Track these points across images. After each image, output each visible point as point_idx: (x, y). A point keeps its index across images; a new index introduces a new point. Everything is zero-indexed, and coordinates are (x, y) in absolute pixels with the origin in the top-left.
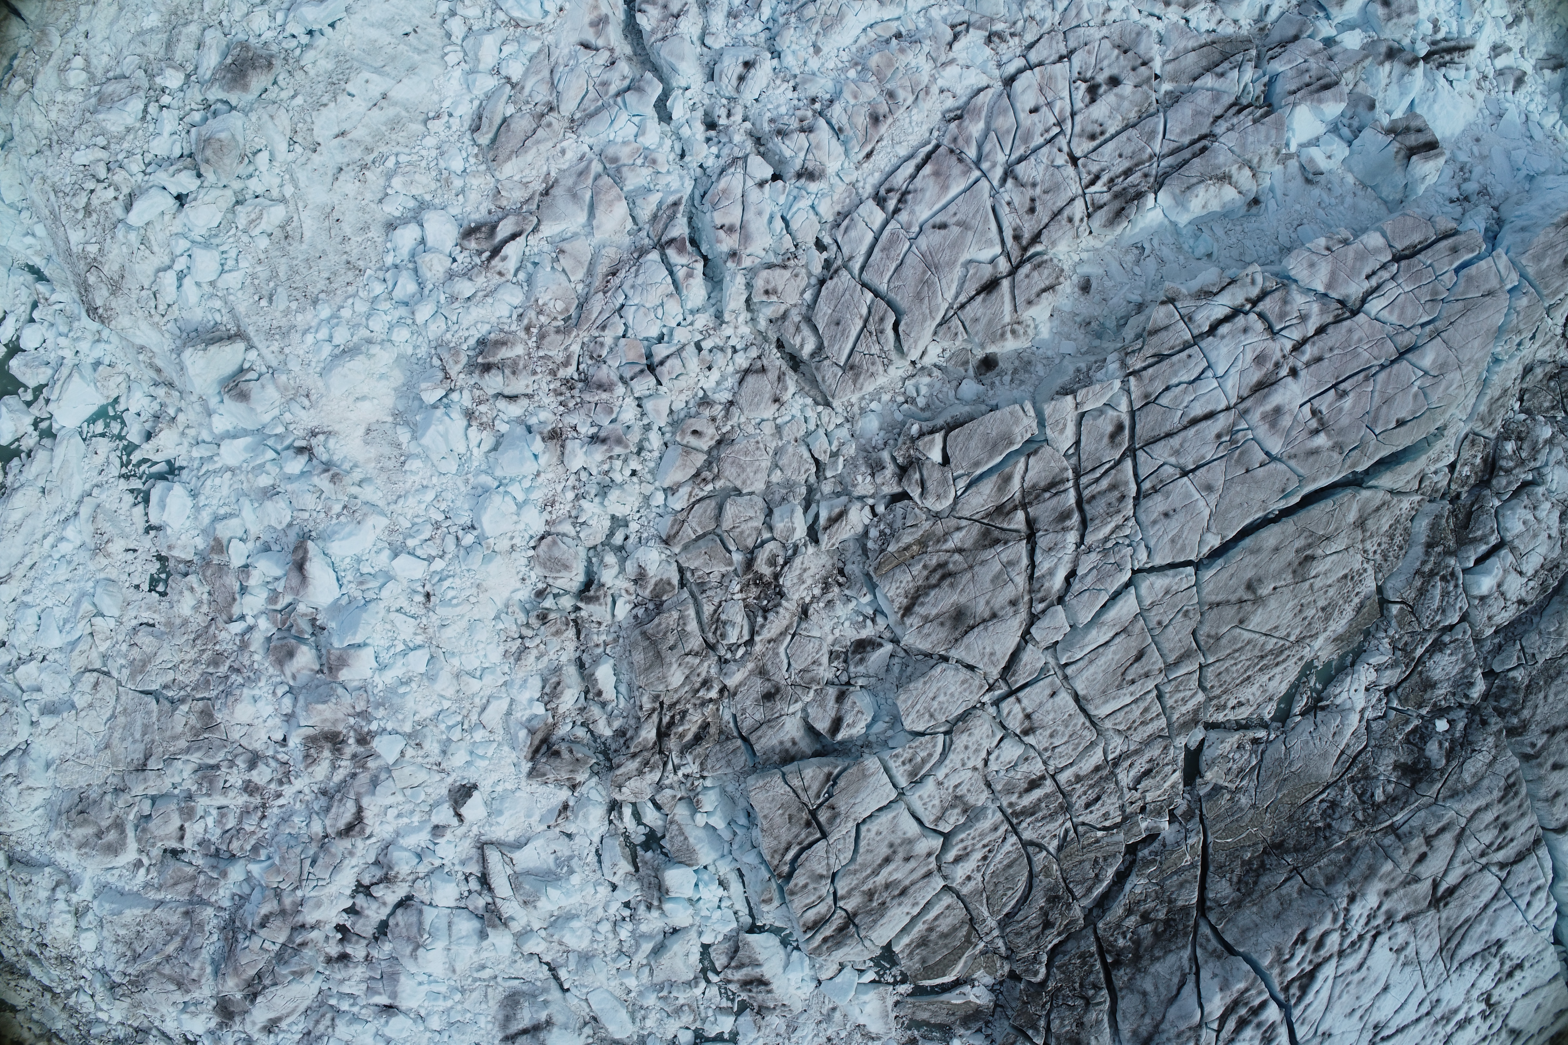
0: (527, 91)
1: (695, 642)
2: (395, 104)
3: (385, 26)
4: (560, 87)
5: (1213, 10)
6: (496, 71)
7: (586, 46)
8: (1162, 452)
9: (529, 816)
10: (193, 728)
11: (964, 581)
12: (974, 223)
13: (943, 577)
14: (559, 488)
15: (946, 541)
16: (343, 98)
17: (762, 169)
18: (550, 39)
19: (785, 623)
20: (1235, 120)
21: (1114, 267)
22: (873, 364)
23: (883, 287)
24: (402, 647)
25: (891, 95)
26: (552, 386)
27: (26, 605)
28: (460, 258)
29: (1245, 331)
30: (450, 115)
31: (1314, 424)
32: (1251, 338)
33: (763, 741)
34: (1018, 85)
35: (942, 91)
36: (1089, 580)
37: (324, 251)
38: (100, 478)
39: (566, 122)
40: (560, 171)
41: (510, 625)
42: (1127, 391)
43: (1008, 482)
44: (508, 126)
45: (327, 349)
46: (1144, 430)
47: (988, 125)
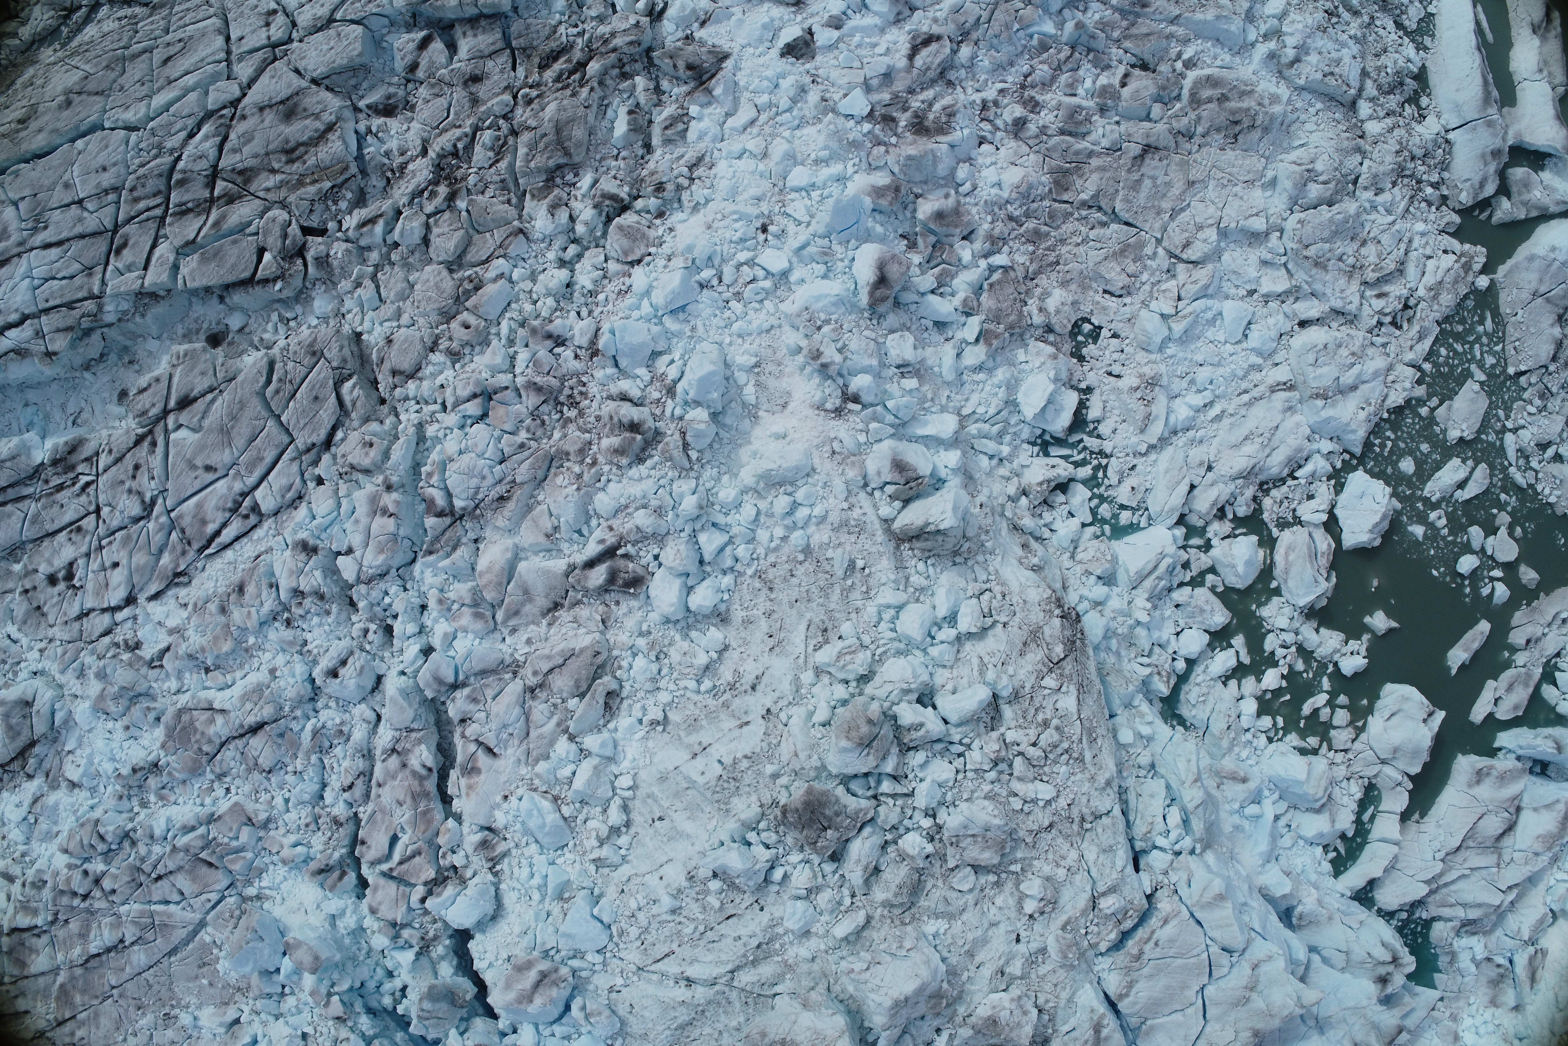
0: (555, 720)
1: (525, 137)
3: (677, 833)
4: (519, 711)
6: (583, 753)
7: (490, 751)
8: (92, 224)
9: (741, 22)
10: (1081, 176)
11: (276, 143)
12: (183, 465)
13: (293, 150)
14: (610, 306)
15: (281, 182)
16: (728, 760)
17: (347, 567)
18: (524, 770)
19: (439, 139)
23: (271, 423)
24: (813, 194)
25: (223, 610)
26: (587, 402)
27: (1259, 353)
28: (650, 557)
30: (640, 721)
33: (490, 41)
34: (123, 593)
36: (178, 126)
37: (792, 607)
38: (1135, 462)
39: (522, 672)
40: (538, 624)
41: (699, 191)
42: (103, 283)
43: (216, 224)
44: (578, 687)
45: (800, 495)
46: (100, 246)
47: (158, 561)
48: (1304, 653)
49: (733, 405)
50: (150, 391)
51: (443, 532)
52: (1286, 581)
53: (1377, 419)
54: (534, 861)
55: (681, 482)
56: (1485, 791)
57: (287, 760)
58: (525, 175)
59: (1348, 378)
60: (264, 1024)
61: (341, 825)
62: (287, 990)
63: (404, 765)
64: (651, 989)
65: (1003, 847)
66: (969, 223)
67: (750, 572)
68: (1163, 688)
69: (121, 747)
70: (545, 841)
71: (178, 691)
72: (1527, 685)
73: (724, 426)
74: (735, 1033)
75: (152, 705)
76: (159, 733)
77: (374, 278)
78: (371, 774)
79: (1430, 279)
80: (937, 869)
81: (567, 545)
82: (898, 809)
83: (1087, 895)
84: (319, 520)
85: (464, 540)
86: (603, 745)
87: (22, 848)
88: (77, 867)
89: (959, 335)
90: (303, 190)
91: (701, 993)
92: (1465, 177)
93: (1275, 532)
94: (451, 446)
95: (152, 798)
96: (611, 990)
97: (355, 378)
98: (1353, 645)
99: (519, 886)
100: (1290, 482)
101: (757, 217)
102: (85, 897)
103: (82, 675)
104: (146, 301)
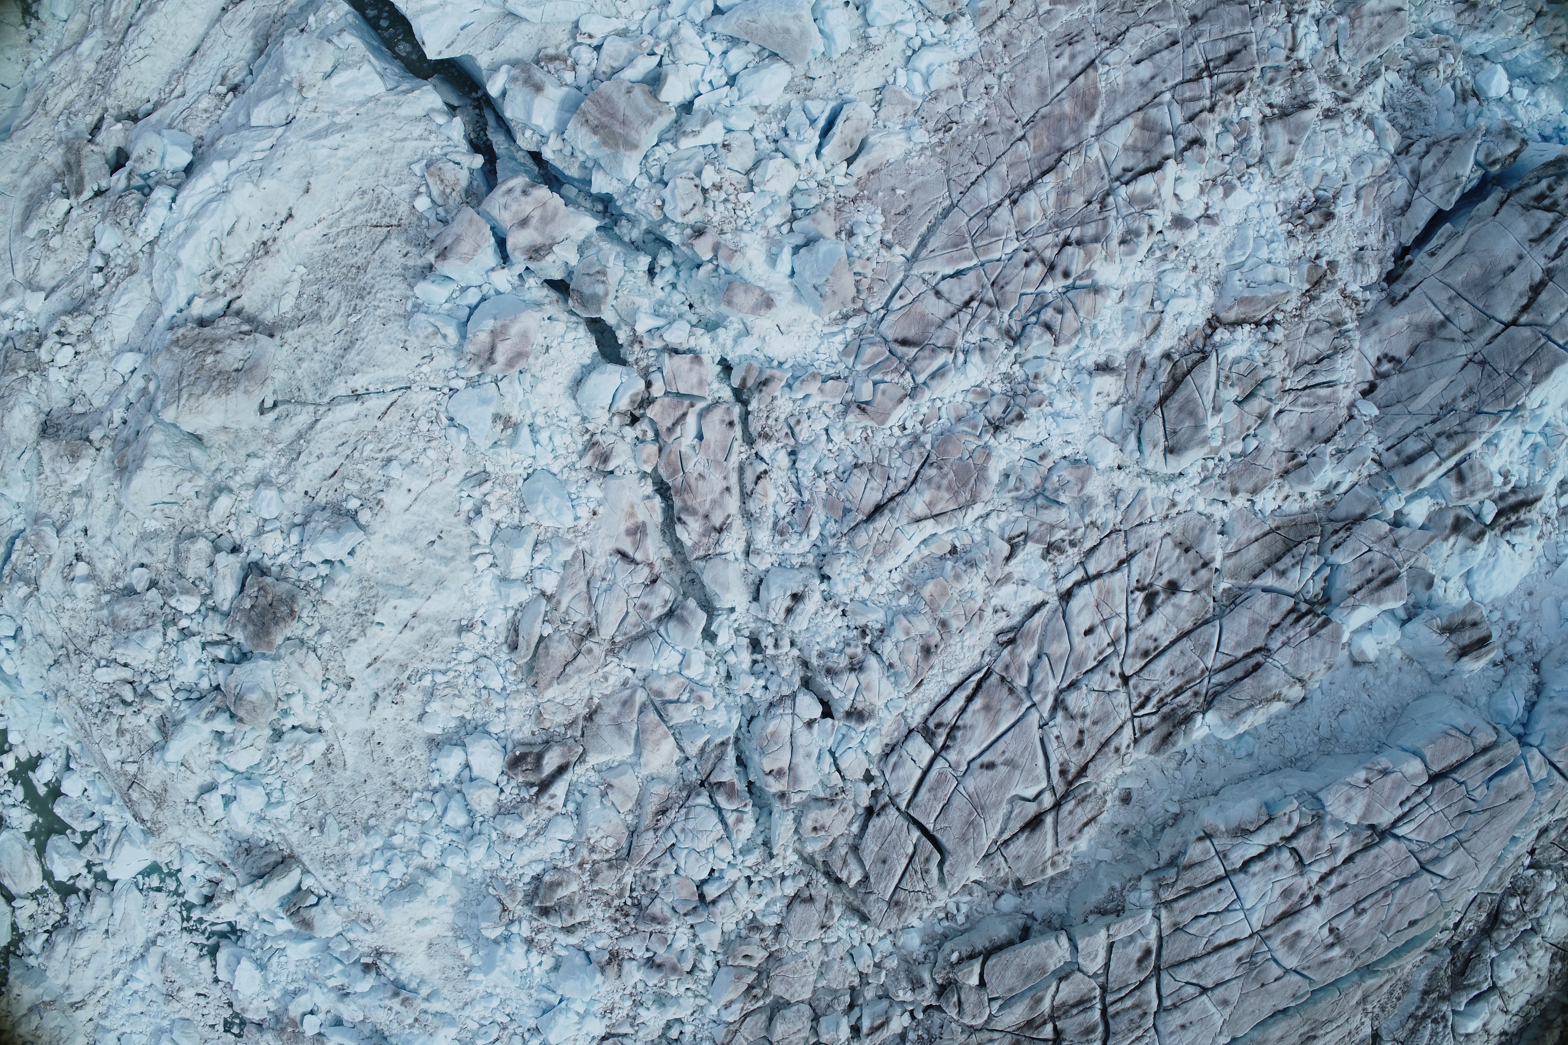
0: (563, 607)
2: (426, 620)
3: (408, 540)
4: (599, 608)
5: (1280, 487)
6: (528, 579)
7: (624, 555)
8: (1185, 974)
12: (1022, 761)
14: (617, 997)
16: (373, 630)
17: (809, 707)
18: (585, 545)
20: (1291, 633)
21: (1156, 775)
22: (917, 900)
23: (930, 827)
25: (944, 624)
26: (607, 916)
28: (507, 791)
29: (1276, 868)
30: (484, 625)
31: (1331, 940)
32: (1281, 875)
34: (1075, 604)
35: (996, 611)
37: (368, 775)
39: (607, 646)
40: (604, 696)
42: (1158, 919)
43: (1039, 1001)
44: (547, 647)
45: (384, 880)
46: (1169, 955)
47: (1041, 647)
50: (1079, 824)
51: (714, 766)
52: (25, 848)
54: (552, 456)
55: (494, 868)
57: (838, 485)
60: (812, 175)
61: (760, 435)
62: (785, 229)
64: (391, 373)
67: (416, 795)
69: (1048, 432)
70: (547, 482)
71: (985, 517)
74: (302, 355)
75: (1014, 494)
76: (999, 466)
77: (863, 975)
81: (593, 779)
82: (209, 632)
84: (854, 743)
85: (695, 760)
86: (513, 595)
88: (1080, 278)
91: (340, 388)
95: (997, 389)
96: (431, 358)
97: (850, 887)
99: (561, 424)
100: (49, 928)
102: (1066, 243)
103: (1115, 496)
104: (1110, 906)
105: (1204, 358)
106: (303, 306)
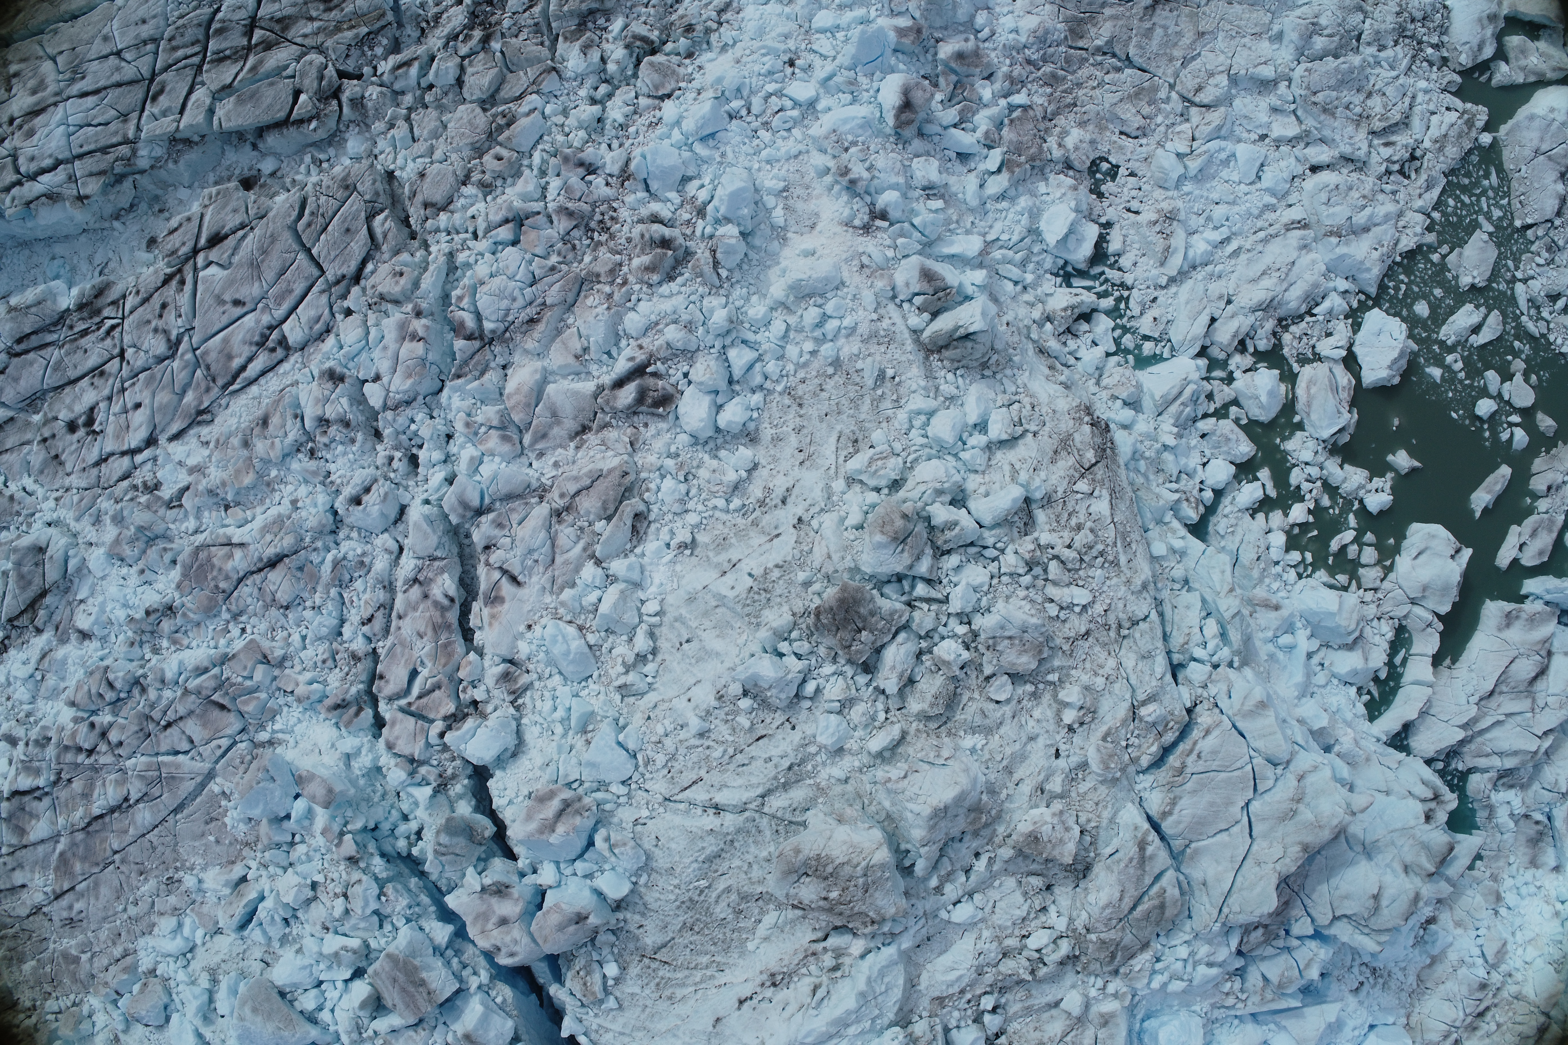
0: (581, 544)
3: (706, 653)
4: (545, 535)
6: (610, 579)
7: (514, 580)
8: (129, 72)
10: (1095, 25)
12: (211, 301)
14: (641, 138)
15: (319, 28)
16: (758, 572)
17: (374, 394)
18: (548, 599)
22: (329, 188)
23: (301, 256)
24: (838, 35)
25: (246, 444)
26: (618, 226)
27: (1273, 193)
28: (680, 374)
29: (33, 159)
30: (668, 545)
32: (31, 151)
34: (144, 434)
35: (207, 443)
37: (821, 421)
38: (1156, 294)
39: (548, 496)
40: (565, 447)
41: (727, 33)
42: (138, 129)
43: (254, 69)
44: (605, 509)
45: (829, 308)
46: (138, 93)
47: (181, 400)
48: (1330, 489)
49: (762, 226)
50: (181, 231)
51: (472, 356)
52: (1308, 414)
53: (1390, 261)
54: (557, 693)
55: (711, 298)
56: (1515, 634)
57: (305, 595)
58: (558, 18)
59: (1361, 218)
60: (272, 878)
61: (360, 659)
62: (297, 838)
63: (426, 596)
64: (678, 820)
65: (1040, 652)
66: (989, 65)
67: (779, 388)
68: (1192, 514)
69: (135, 592)
70: (568, 669)
71: (196, 532)
72: (1550, 531)
73: (753, 247)
75: (169, 546)
76: (175, 574)
77: (408, 119)
78: (392, 609)
79: (1435, 132)
80: (973, 682)
81: (596, 367)
82: (933, 614)
83: (1126, 705)
84: (346, 349)
85: (493, 365)
86: (630, 568)
87: (26, 707)
88: (83, 719)
89: (982, 167)
90: (340, 35)
91: (730, 820)
92: (1464, 40)
93: (1296, 367)
94: (482, 270)
95: (165, 643)
96: (636, 822)
97: (386, 212)
98: (1377, 482)
99: (541, 720)
100: (1308, 319)
101: (784, 52)
102: (90, 752)
103: (97, 521)
104: (180, 147)
105: (10, 620)
106: (756, 911)
